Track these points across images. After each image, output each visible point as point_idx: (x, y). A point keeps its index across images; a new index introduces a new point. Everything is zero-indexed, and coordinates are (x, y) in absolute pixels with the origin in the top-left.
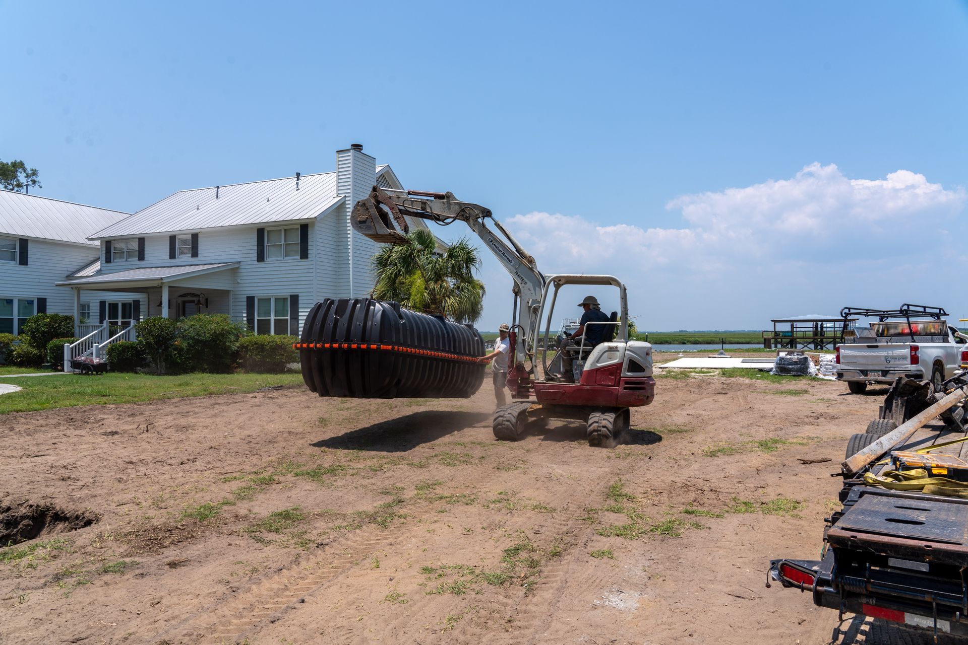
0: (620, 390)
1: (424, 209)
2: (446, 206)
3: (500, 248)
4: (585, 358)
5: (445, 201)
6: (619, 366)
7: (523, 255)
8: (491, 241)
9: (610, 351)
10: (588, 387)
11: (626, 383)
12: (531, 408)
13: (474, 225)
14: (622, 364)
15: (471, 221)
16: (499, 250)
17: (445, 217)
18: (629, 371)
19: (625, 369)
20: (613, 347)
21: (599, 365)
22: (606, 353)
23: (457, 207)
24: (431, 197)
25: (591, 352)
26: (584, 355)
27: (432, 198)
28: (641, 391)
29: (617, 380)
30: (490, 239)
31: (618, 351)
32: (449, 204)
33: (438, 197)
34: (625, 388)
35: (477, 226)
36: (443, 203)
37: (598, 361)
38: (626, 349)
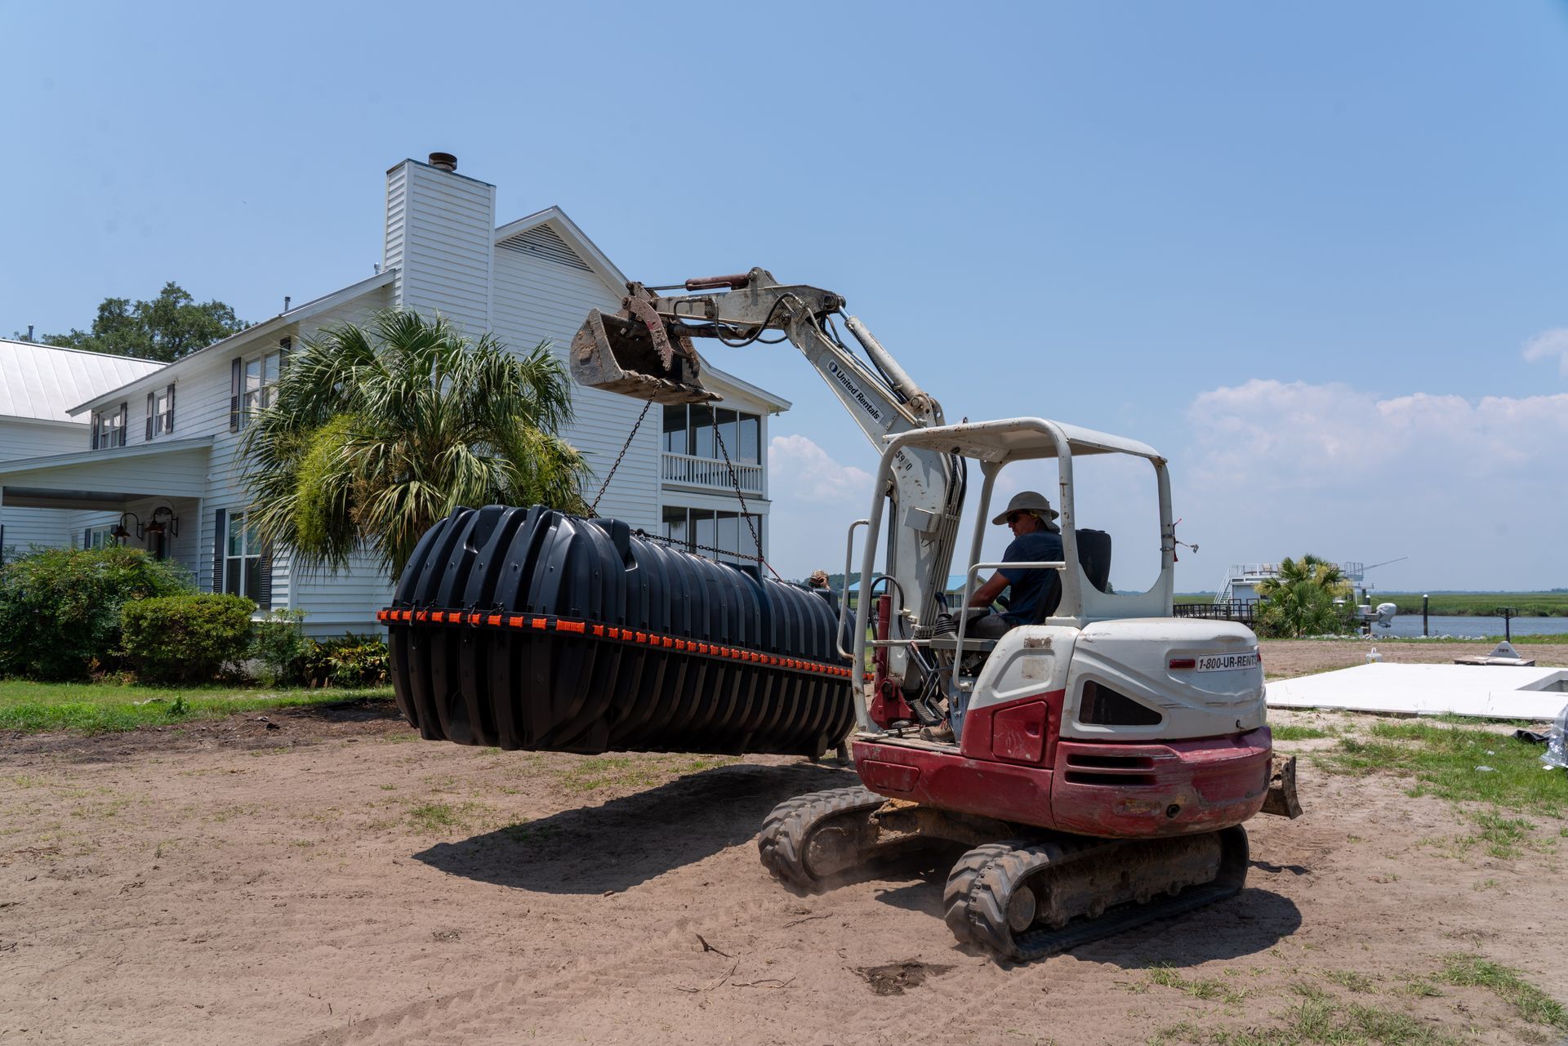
0: (1056, 779)
1: (711, 315)
2: (750, 301)
3: (852, 384)
4: (976, 672)
5: (748, 290)
6: (1054, 700)
7: (902, 395)
8: (834, 371)
9: (1031, 653)
10: (972, 762)
11: (1074, 759)
12: (893, 805)
13: (798, 335)
14: (1060, 695)
15: (793, 326)
16: (850, 387)
17: (749, 328)
18: (1083, 720)
19: (1071, 712)
20: (1038, 642)
21: (1001, 696)
22: (1020, 660)
23: (770, 297)
24: (725, 286)
25: (990, 652)
26: (974, 663)
27: (728, 290)
28: (1138, 788)
29: (1049, 745)
30: (832, 364)
31: (1052, 653)
32: (755, 295)
33: (739, 283)
34: (1071, 776)
35: (803, 336)
36: (746, 296)
37: (996, 684)
38: (1075, 648)
